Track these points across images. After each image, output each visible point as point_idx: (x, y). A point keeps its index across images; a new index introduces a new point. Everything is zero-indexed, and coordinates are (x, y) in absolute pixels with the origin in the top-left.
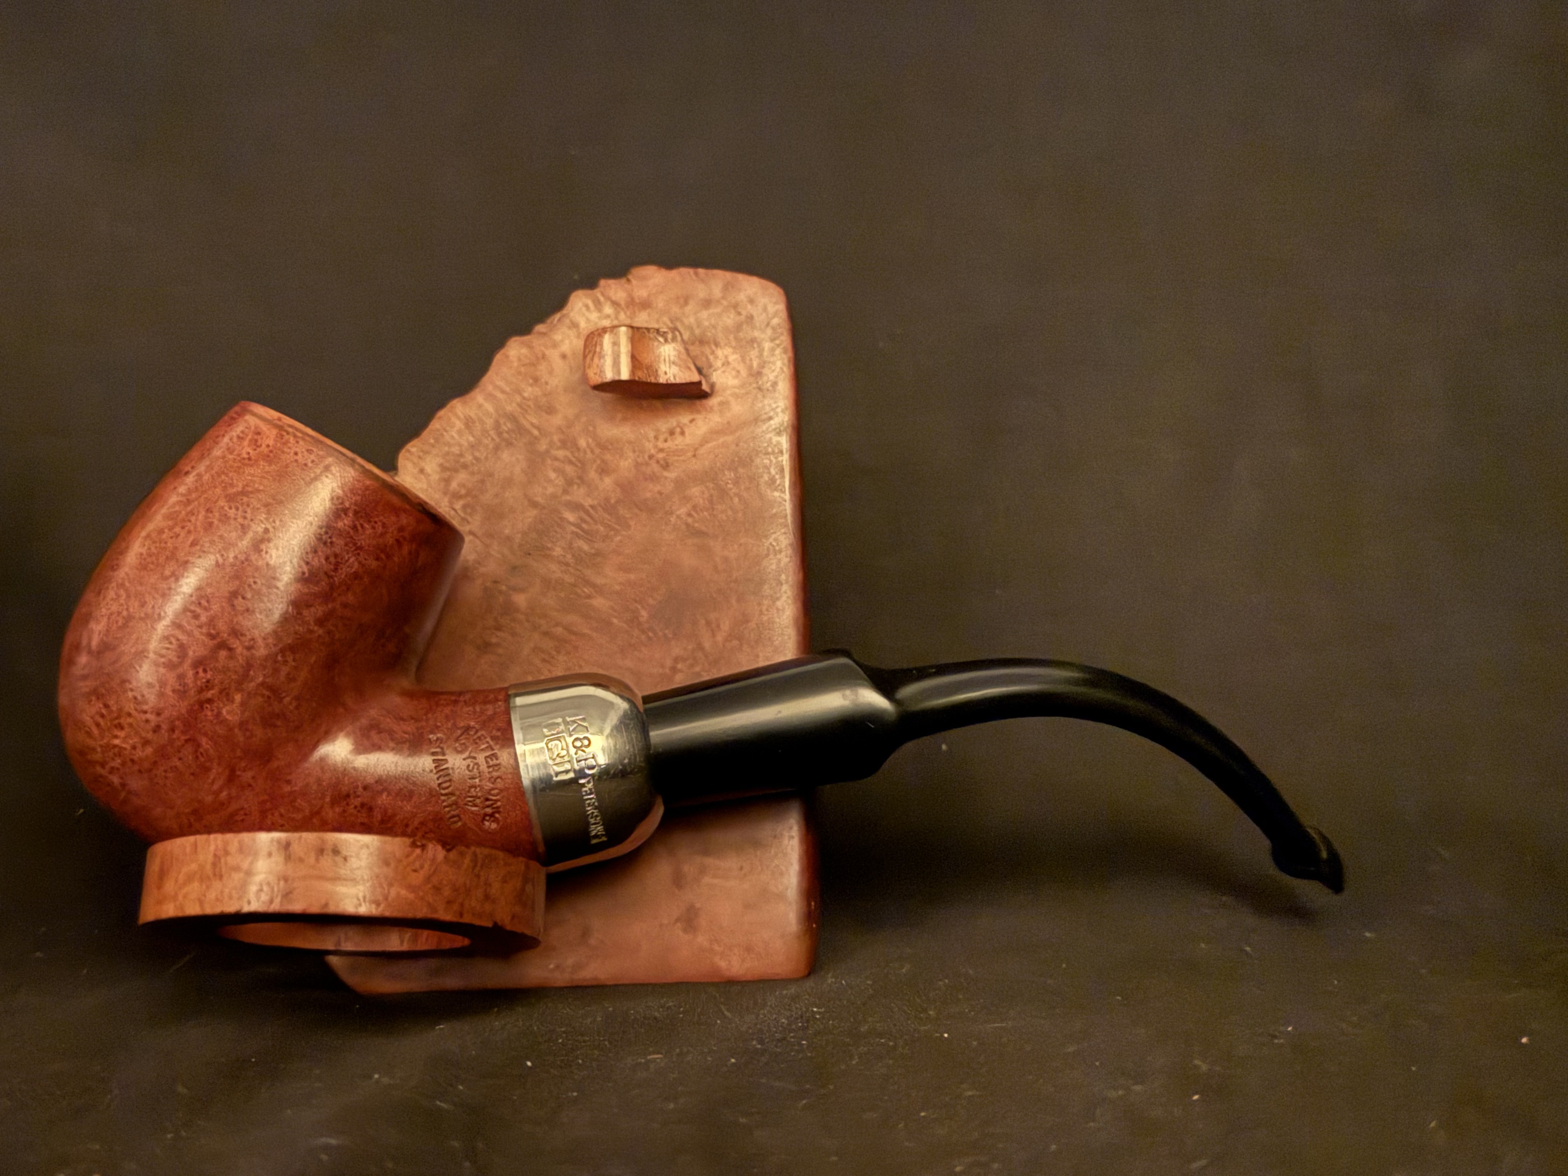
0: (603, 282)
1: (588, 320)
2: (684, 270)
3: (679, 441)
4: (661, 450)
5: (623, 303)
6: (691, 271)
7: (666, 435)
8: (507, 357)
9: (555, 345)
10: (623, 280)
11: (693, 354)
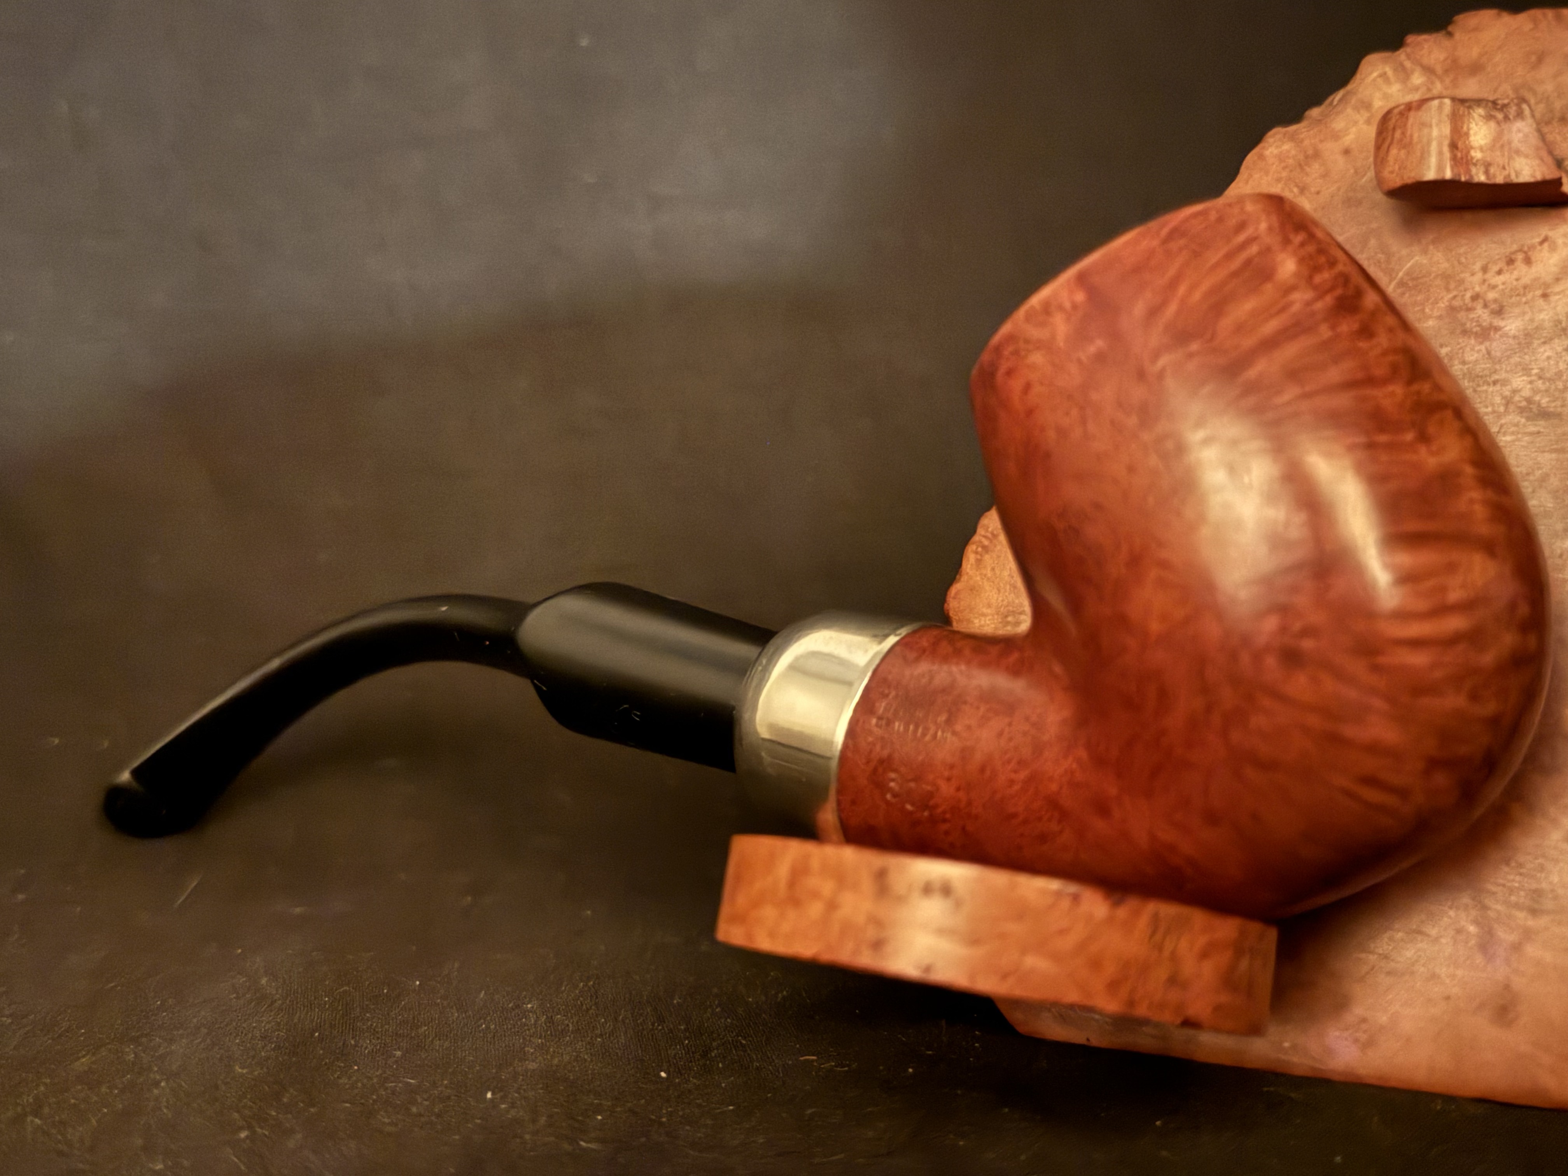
0: (1410, 39)
1: (1386, 97)
2: (1536, 13)
3: (1523, 273)
4: (1494, 287)
5: (1439, 70)
6: (1550, 13)
7: (1501, 264)
8: (1261, 157)
9: (1336, 136)
10: (1439, 37)
11: (1550, 137)
